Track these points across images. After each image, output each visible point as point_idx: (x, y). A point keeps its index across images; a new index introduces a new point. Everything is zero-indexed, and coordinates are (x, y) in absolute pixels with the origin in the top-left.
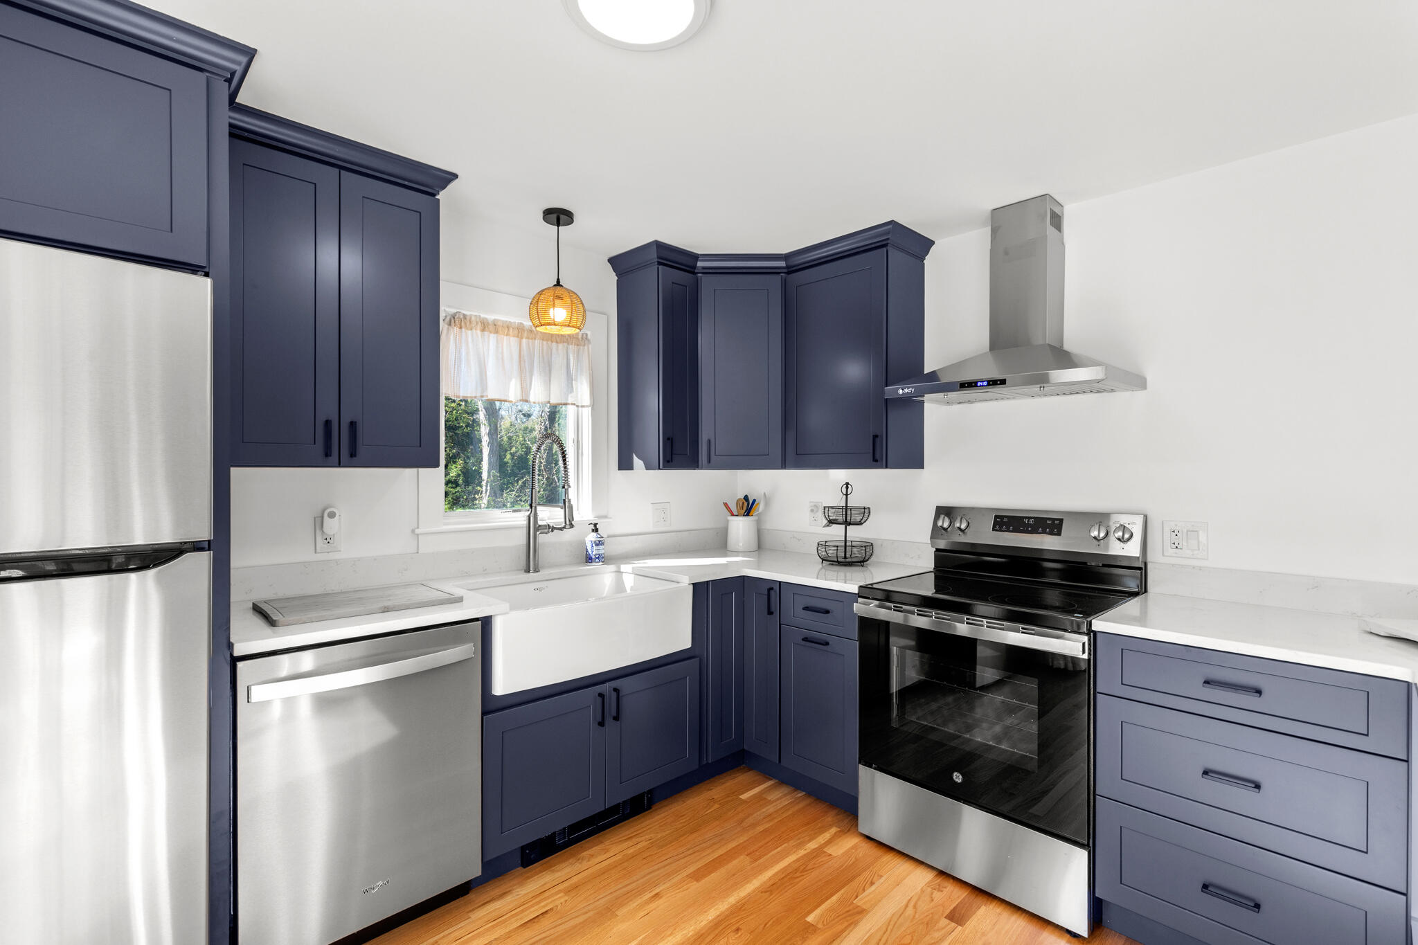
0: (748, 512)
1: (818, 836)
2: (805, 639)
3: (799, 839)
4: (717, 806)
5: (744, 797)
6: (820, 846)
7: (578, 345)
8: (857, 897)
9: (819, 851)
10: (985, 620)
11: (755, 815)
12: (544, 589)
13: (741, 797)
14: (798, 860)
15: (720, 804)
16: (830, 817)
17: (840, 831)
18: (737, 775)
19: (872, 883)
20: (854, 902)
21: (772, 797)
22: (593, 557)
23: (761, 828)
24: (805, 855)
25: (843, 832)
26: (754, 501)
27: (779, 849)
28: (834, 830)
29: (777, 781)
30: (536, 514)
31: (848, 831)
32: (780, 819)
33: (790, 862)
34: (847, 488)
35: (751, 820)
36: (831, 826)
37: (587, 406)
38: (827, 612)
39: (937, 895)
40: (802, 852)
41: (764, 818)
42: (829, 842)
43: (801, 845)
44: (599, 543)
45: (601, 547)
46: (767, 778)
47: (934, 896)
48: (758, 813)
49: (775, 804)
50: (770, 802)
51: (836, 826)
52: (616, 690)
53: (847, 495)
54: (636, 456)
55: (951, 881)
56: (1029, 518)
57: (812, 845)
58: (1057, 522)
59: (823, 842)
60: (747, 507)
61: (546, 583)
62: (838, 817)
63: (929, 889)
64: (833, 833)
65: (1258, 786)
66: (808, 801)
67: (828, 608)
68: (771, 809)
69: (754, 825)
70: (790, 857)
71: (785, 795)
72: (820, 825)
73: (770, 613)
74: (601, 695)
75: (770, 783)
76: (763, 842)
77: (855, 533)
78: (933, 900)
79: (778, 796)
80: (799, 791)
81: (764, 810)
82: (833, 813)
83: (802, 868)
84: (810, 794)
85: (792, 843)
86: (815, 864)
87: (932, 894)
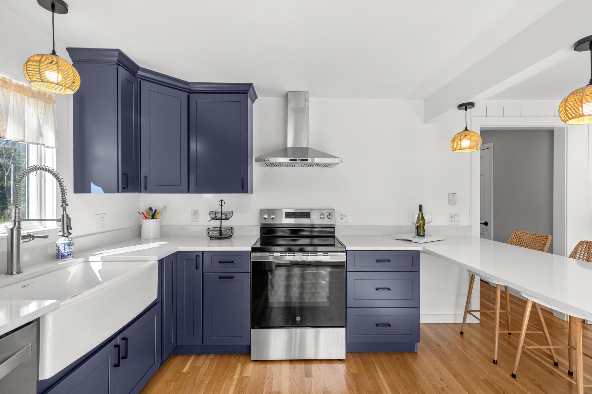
0: (153, 217)
1: (235, 371)
2: (220, 278)
3: (228, 377)
4: (173, 383)
5: (185, 370)
6: (240, 375)
7: (45, 102)
8: (272, 389)
9: (241, 378)
10: (309, 253)
11: (198, 377)
12: (30, 285)
13: (182, 372)
14: (236, 387)
15: (174, 381)
16: (233, 360)
17: (243, 364)
18: (172, 361)
19: (272, 379)
20: (273, 391)
21: (199, 364)
22: (66, 254)
23: (206, 382)
24: (237, 383)
25: (244, 365)
26: (156, 210)
27: (223, 387)
28: (239, 365)
29: (195, 355)
30: (19, 228)
31: (246, 362)
32: (212, 373)
33: (233, 390)
34: (222, 202)
35: (198, 380)
36: (237, 364)
37: (52, 148)
38: (232, 262)
39: (296, 370)
40: (235, 383)
41: (204, 376)
42: (242, 371)
43: (231, 379)
44: (70, 245)
45: (72, 247)
46: (189, 356)
47: (295, 371)
48: (199, 375)
49: (203, 366)
50: (200, 367)
51: (239, 363)
52: (123, 339)
53: (222, 206)
54: (93, 183)
55: (296, 362)
56: (298, 212)
57: (236, 377)
58: (308, 213)
59: (239, 373)
60: (152, 214)
61: (32, 280)
62: (236, 358)
63: (292, 369)
64: (240, 366)
65: (389, 289)
66: (218, 358)
67: (232, 260)
68: (203, 370)
69: (202, 381)
70: (231, 388)
71: (205, 360)
72: (232, 366)
73: (197, 268)
74: (116, 346)
75: (193, 358)
76: (213, 388)
77: (225, 223)
78: (296, 373)
79: (202, 362)
80: (210, 355)
81: (201, 372)
82: (233, 358)
83: (240, 389)
84: (216, 354)
85: (227, 380)
86: (244, 384)
87: (294, 371)
